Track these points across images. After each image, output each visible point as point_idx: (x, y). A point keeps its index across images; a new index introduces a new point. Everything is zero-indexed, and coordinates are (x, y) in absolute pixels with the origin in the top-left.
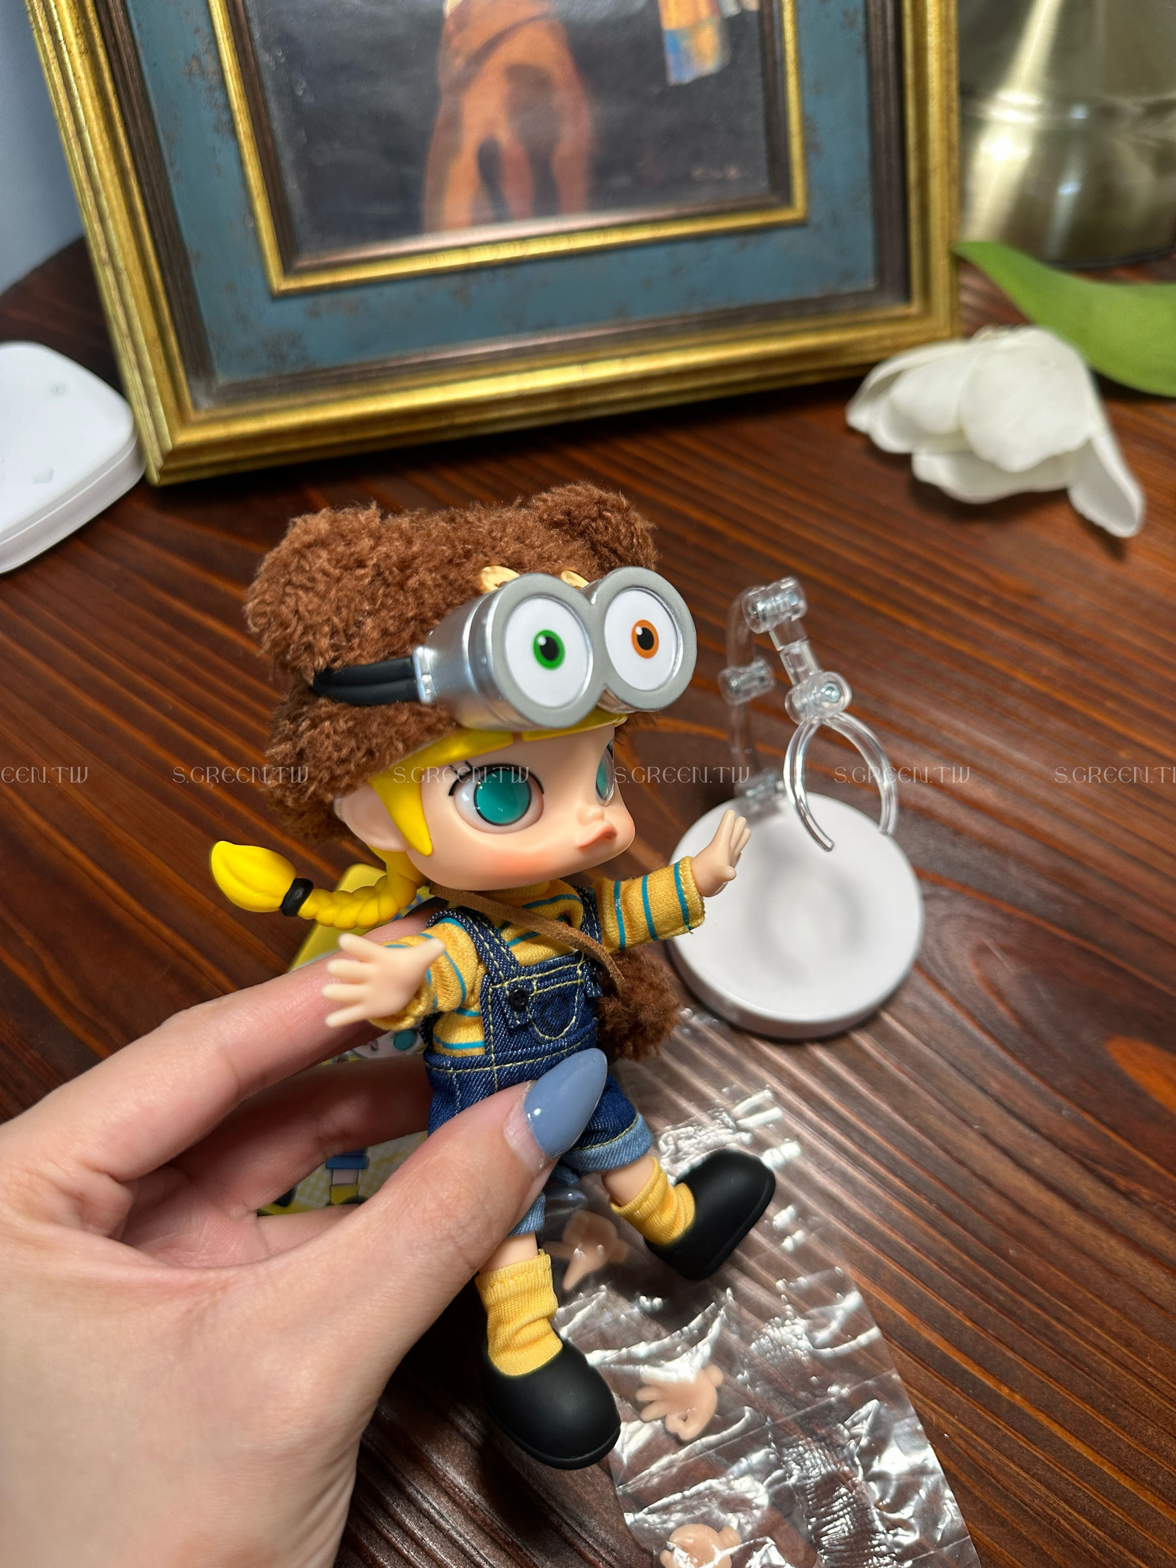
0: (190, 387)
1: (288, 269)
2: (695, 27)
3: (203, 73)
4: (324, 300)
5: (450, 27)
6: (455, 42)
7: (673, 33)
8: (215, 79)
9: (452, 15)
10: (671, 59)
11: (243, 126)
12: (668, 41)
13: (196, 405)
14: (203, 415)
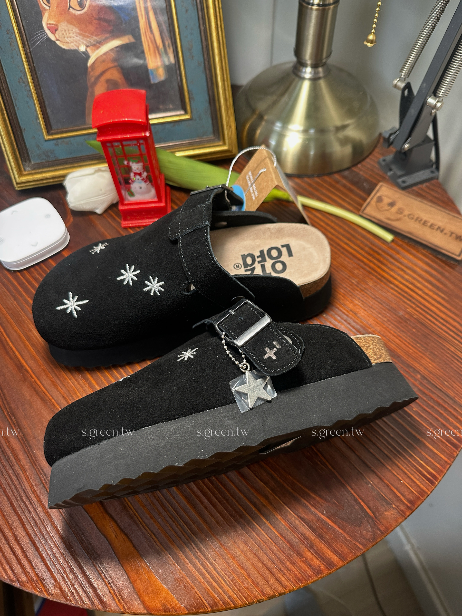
0: (23, 165)
1: (49, 133)
2: (157, 68)
3: (23, 82)
4: (59, 141)
5: (90, 70)
6: (92, 74)
7: (151, 70)
8: (27, 83)
9: (90, 67)
10: (151, 77)
11: (34, 96)
12: (150, 72)
13: (25, 170)
14: (27, 173)
